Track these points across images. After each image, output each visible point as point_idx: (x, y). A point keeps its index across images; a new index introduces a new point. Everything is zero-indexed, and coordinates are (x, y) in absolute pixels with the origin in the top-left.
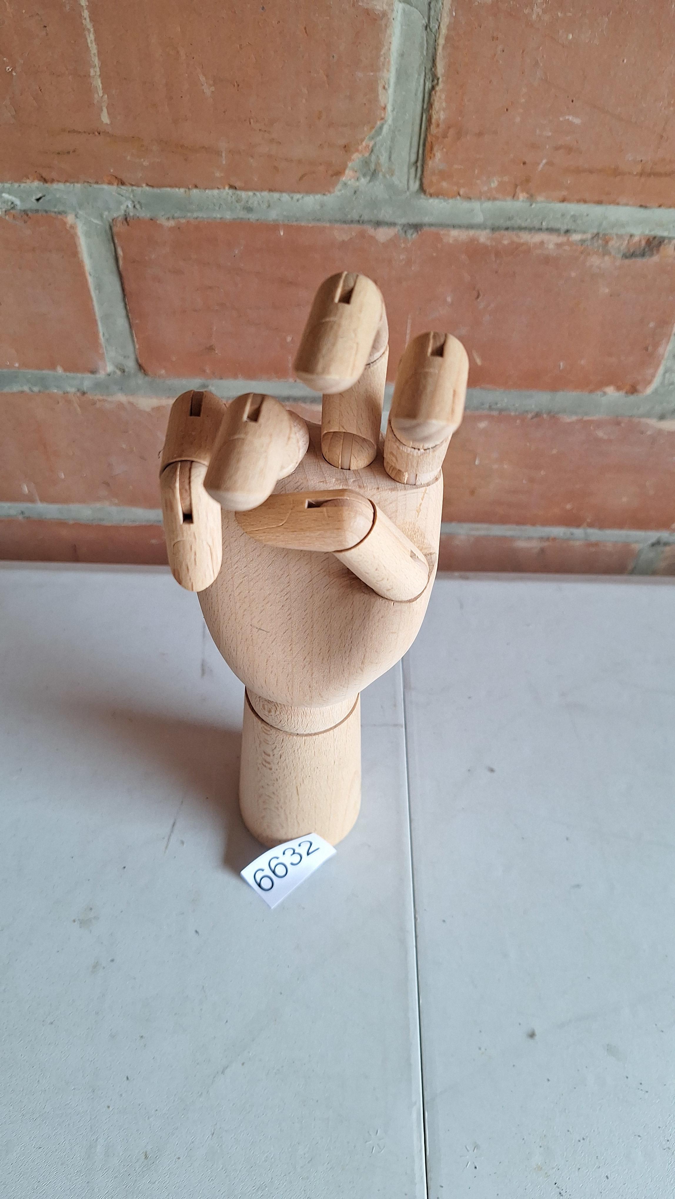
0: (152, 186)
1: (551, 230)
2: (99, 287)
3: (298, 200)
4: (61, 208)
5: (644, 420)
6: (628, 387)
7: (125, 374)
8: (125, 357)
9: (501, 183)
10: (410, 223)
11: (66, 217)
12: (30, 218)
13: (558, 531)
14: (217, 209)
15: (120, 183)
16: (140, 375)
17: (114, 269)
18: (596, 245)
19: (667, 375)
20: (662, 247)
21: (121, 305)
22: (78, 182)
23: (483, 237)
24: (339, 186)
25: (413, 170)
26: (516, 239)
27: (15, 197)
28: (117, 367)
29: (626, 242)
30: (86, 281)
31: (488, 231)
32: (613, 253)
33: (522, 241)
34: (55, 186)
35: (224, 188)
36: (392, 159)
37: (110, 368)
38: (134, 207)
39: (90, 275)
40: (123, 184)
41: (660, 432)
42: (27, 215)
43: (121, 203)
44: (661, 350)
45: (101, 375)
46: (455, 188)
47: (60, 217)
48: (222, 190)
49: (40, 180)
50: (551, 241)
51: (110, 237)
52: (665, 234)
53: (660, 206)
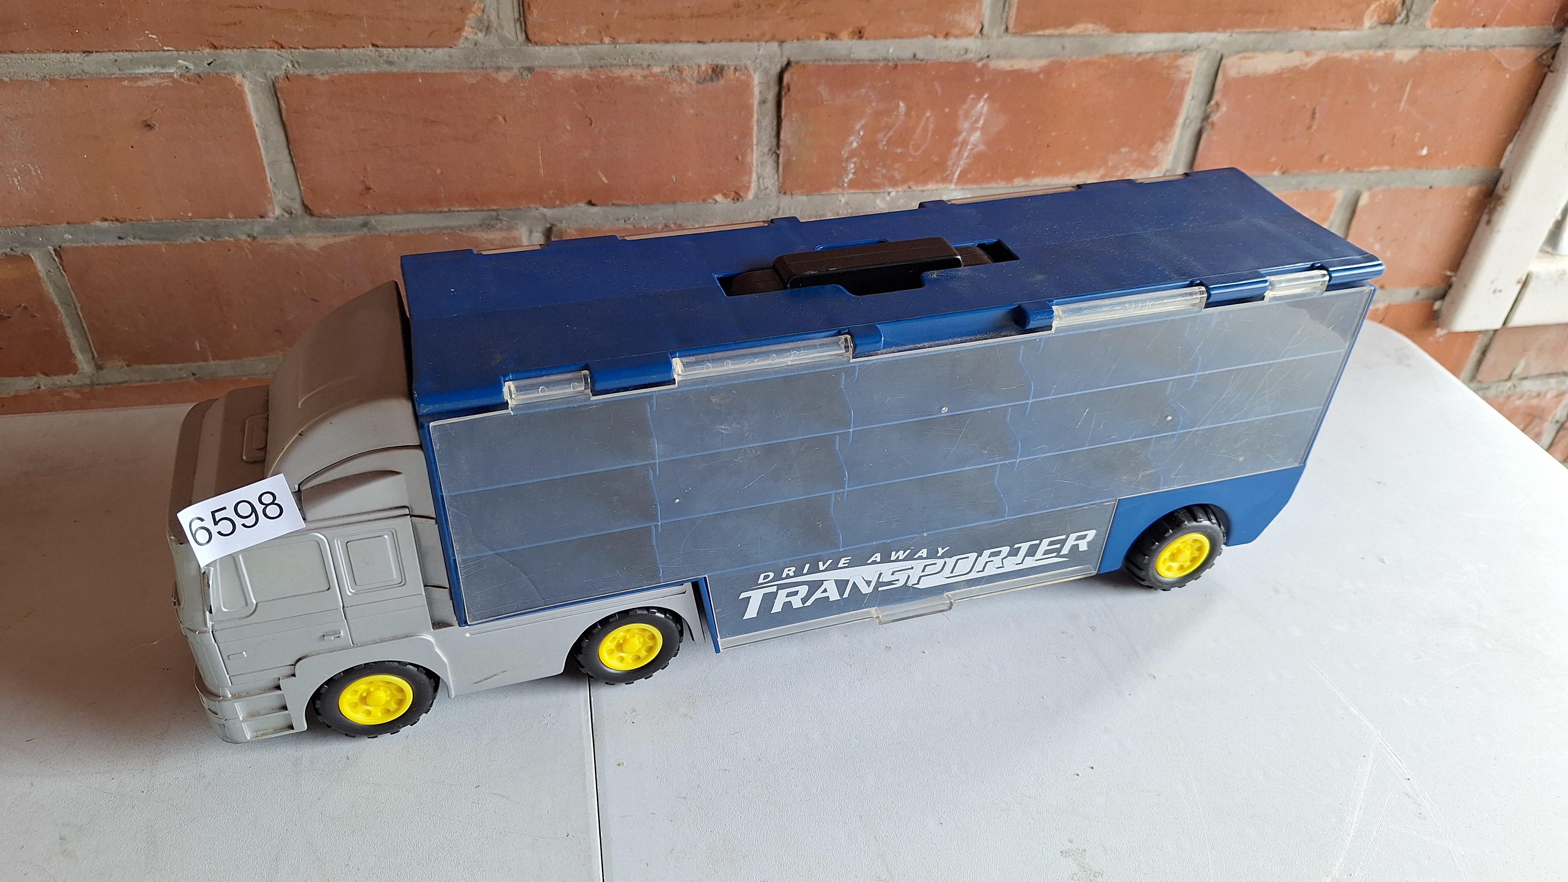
0: (308, 48)
1: (636, 66)
2: (265, 138)
3: (430, 53)
4: (230, 70)
6: (734, 195)
7: (294, 216)
8: (291, 199)
9: (587, 30)
10: (524, 67)
11: (235, 77)
12: (202, 79)
14: (364, 63)
15: (279, 47)
16: (307, 217)
17: (279, 119)
18: (674, 75)
19: (761, 180)
20: (724, 73)
21: (286, 152)
22: (244, 48)
23: (584, 73)
24: (462, 40)
25: (518, 25)
26: (610, 74)
27: (189, 62)
28: (284, 210)
29: (696, 71)
30: (254, 131)
31: (587, 69)
32: (688, 80)
33: (616, 75)
34: (224, 51)
35: (368, 47)
36: (500, 16)
37: (278, 212)
38: (293, 66)
39: (257, 126)
40: (282, 47)
42: (200, 77)
43: (282, 63)
44: (748, 159)
45: (270, 219)
46: (554, 37)
47: (229, 77)
48: (366, 48)
49: (211, 48)
50: (638, 75)
51: (273, 92)
52: (724, 63)
53: (713, 41)
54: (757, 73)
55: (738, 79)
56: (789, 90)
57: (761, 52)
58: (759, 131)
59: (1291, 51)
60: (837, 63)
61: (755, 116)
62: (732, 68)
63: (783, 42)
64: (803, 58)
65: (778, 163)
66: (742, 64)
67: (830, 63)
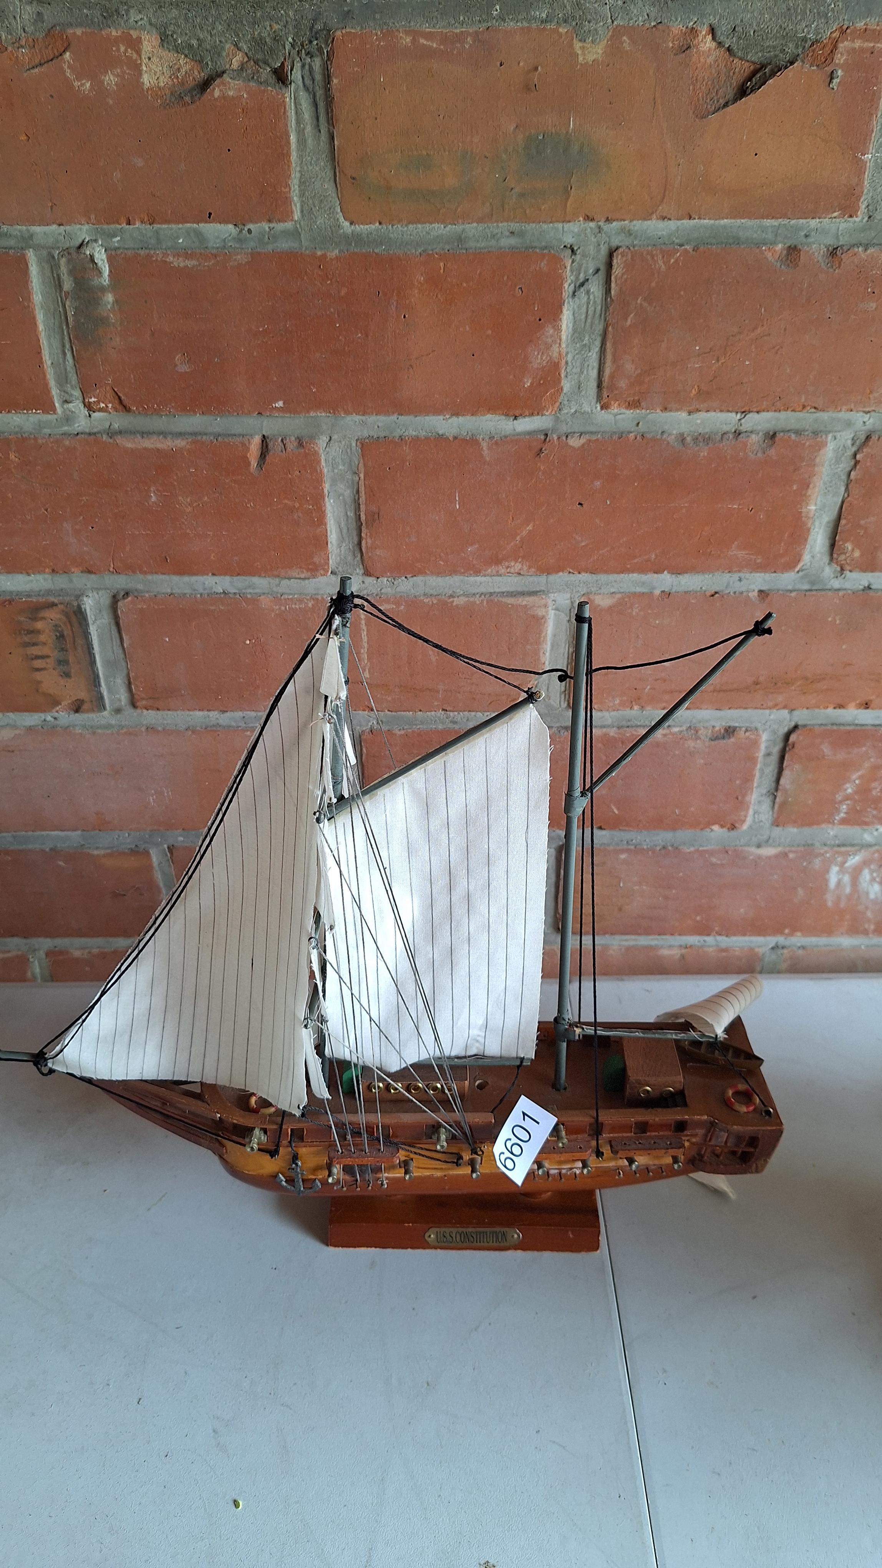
0: (392, 712)
5: (747, 849)
6: (729, 825)
9: (622, 701)
10: (563, 726)
13: (693, 940)
14: (433, 723)
15: (369, 710)
18: (691, 734)
19: (756, 816)
20: (735, 733)
23: (613, 733)
25: (563, 696)
29: (711, 731)
31: (616, 729)
32: (702, 738)
35: (439, 711)
36: (550, 690)
38: (378, 723)
41: (760, 857)
43: (368, 722)
44: (747, 799)
48: (437, 712)
52: (737, 725)
53: (730, 708)
54: (765, 732)
55: (747, 738)
56: (793, 747)
57: (772, 717)
58: (761, 777)
60: (842, 728)
61: (759, 766)
62: (744, 729)
63: (792, 710)
64: (809, 723)
65: (774, 803)
66: (753, 725)
67: (835, 728)
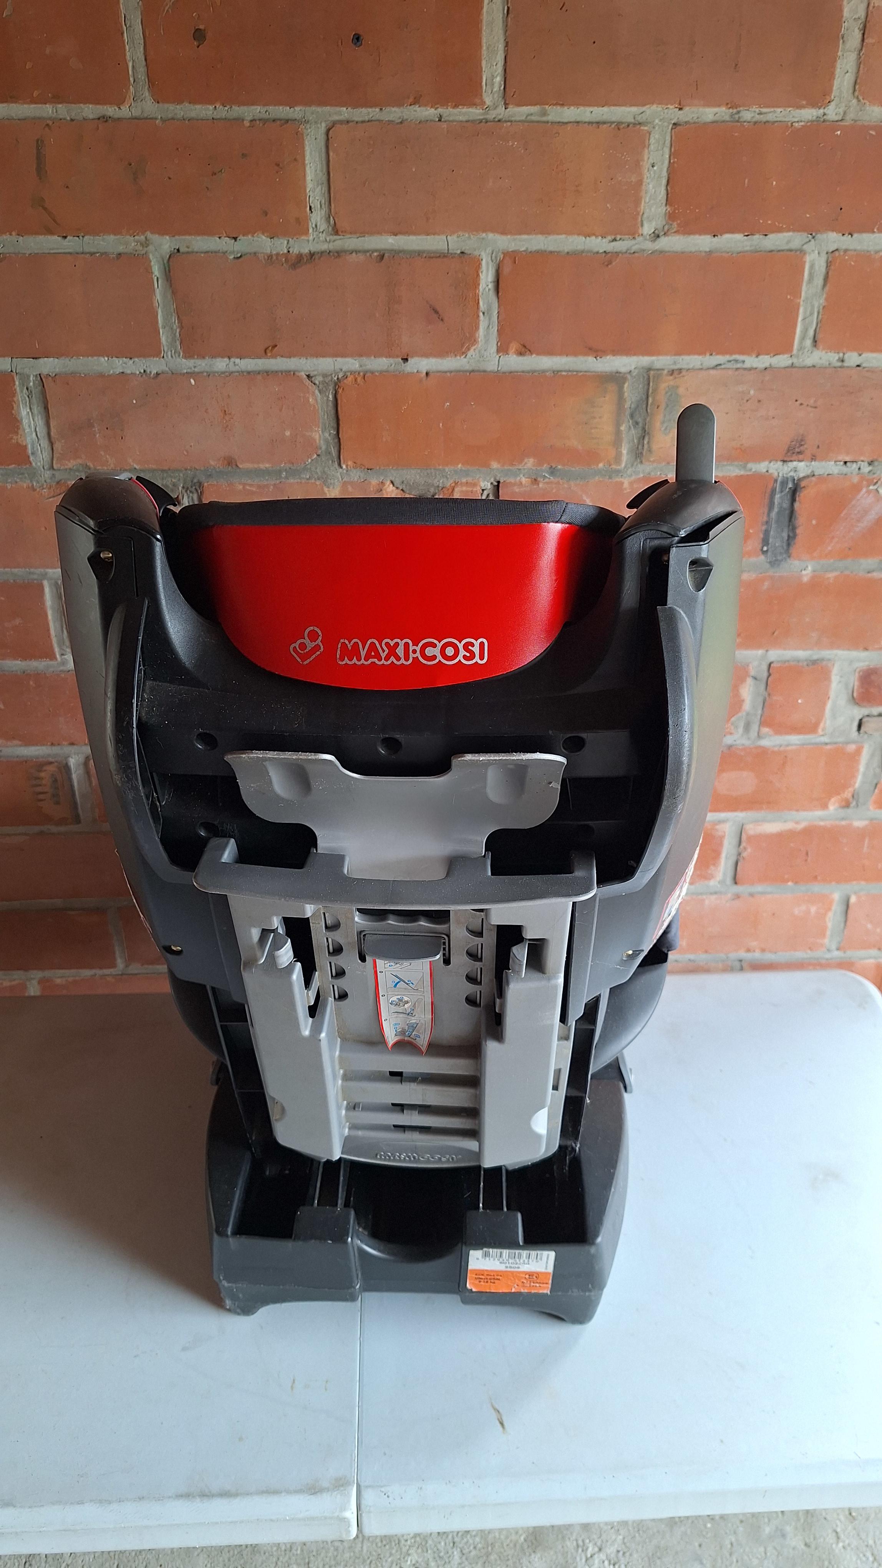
59: (785, 822)
